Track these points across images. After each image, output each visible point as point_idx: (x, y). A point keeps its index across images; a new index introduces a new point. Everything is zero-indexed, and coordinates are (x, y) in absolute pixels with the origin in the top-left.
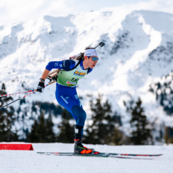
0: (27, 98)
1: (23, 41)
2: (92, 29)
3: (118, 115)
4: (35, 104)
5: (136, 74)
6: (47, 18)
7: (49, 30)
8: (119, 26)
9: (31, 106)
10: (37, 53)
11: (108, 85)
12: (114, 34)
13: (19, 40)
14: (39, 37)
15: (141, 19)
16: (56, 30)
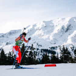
0: (39, 48)
1: (37, 30)
2: (59, 24)
3: (69, 52)
4: (42, 50)
5: (74, 38)
6: (44, 22)
7: (45, 25)
8: (68, 23)
9: (40, 51)
10: (41, 33)
11: (65, 42)
12: (66, 25)
13: (35, 29)
14: (42, 28)
15: (75, 20)
16: (47, 25)
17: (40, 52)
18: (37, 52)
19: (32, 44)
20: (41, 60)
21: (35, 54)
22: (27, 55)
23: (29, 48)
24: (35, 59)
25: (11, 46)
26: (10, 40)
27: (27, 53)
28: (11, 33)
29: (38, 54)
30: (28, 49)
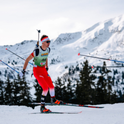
17: (121, 78)
18: (114, 78)
19: (104, 62)
20: (123, 94)
21: (109, 82)
22: (93, 84)
23: (97, 69)
24: (110, 93)
25: (61, 66)
26: (58, 55)
27: (94, 79)
28: (60, 39)
29: (117, 83)
30: (95, 72)
